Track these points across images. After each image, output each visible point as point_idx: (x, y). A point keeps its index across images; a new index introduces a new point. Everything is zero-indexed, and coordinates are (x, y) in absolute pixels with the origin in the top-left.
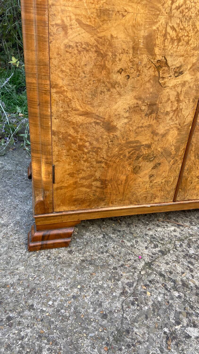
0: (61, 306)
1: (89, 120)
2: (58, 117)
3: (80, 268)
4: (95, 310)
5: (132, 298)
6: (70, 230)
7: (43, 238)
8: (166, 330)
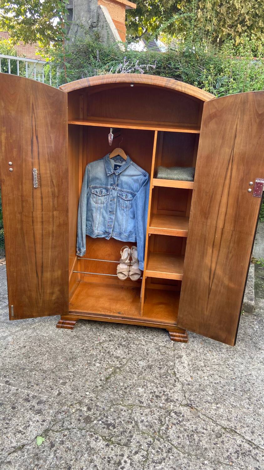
0: (58, 346)
3: (72, 338)
4: (69, 350)
5: (84, 351)
6: (75, 322)
7: (63, 323)
8: (89, 362)
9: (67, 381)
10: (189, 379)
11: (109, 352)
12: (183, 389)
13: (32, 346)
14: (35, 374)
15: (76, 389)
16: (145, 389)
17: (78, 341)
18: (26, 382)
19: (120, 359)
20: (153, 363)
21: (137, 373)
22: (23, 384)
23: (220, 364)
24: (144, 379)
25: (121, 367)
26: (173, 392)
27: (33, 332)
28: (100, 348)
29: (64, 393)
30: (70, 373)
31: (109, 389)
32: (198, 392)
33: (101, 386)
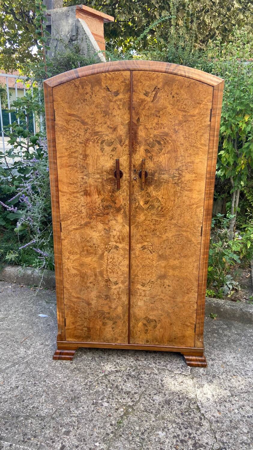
0: (57, 384)
1: (79, 300)
2: (66, 299)
3: (72, 371)
4: (69, 388)
5: (88, 387)
6: (73, 352)
7: (60, 354)
8: (95, 401)
9: (71, 429)
10: (217, 414)
11: (117, 387)
12: (212, 428)
13: (26, 386)
14: (32, 423)
15: (82, 439)
16: (166, 432)
17: (79, 376)
18: (21, 434)
19: (131, 394)
20: (171, 397)
21: (154, 412)
22: (17, 437)
23: (249, 392)
24: (163, 418)
25: (133, 405)
26: (201, 434)
27: (26, 368)
28: (106, 382)
29: (69, 447)
30: (74, 419)
31: (123, 436)
32: (230, 431)
33: (112, 432)
